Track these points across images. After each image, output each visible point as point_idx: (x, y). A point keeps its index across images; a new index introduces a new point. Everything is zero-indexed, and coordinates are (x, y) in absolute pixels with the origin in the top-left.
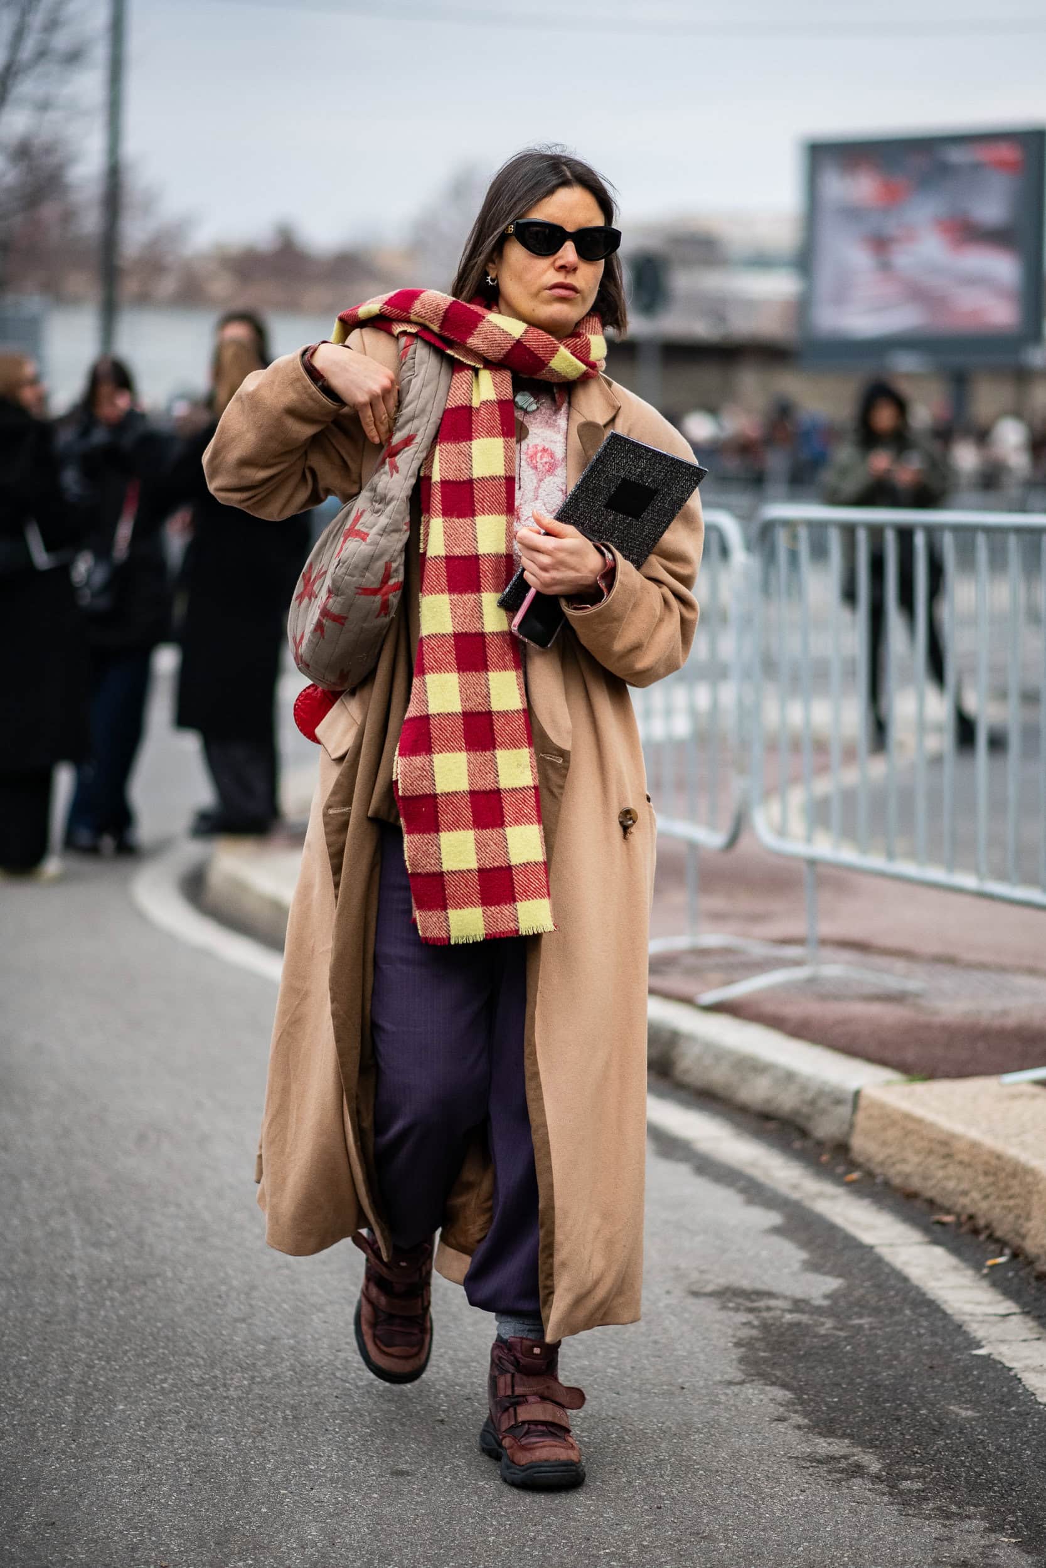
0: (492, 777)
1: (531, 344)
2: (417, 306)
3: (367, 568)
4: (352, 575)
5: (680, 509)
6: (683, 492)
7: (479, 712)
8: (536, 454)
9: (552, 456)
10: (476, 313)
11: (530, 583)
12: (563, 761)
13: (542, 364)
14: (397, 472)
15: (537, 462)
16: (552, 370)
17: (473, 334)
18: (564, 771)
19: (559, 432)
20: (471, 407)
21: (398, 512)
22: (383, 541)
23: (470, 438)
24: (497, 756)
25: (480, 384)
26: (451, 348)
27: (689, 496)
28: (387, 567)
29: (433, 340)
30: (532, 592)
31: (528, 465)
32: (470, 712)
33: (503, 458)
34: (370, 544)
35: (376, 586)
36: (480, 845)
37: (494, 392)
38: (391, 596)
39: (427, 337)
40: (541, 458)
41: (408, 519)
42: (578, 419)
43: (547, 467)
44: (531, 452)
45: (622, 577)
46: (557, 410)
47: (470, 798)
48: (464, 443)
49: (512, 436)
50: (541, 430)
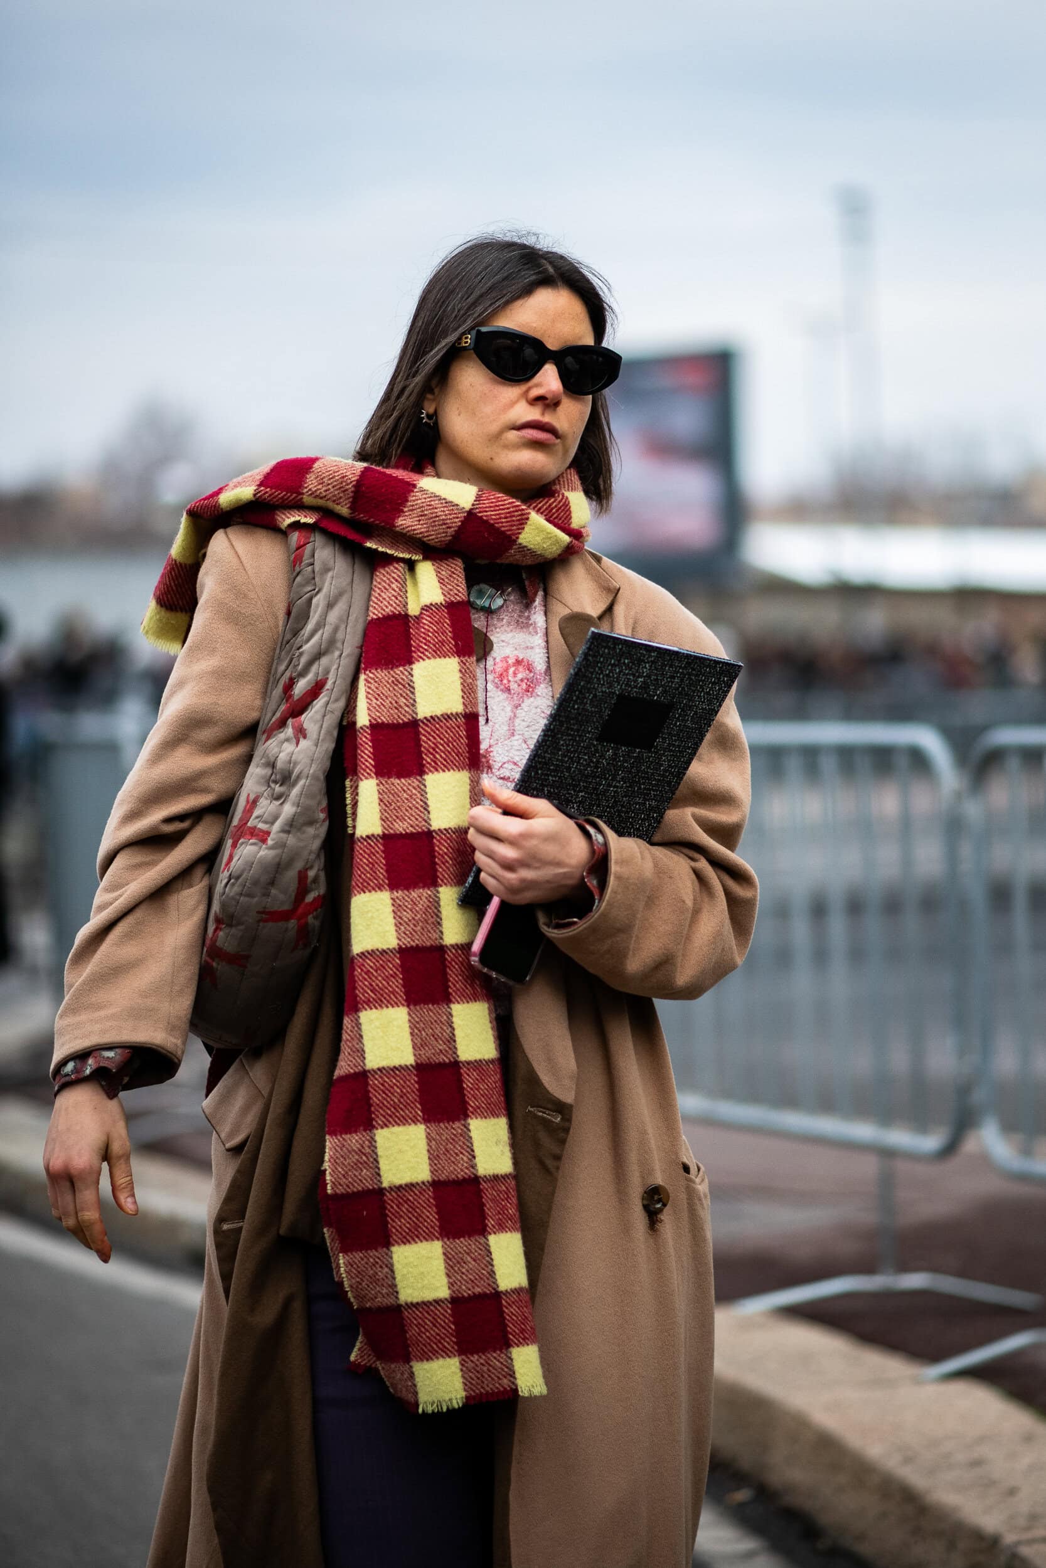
0: (465, 1158)
1: (490, 515)
2: (311, 482)
3: (272, 883)
4: (250, 895)
5: (710, 726)
6: (710, 702)
7: (440, 1063)
8: (507, 670)
9: (529, 668)
10: (402, 481)
11: (490, 889)
12: (562, 1119)
13: (507, 540)
14: (305, 737)
15: (509, 681)
16: (523, 549)
17: (403, 511)
18: (562, 1135)
19: (537, 633)
20: (407, 616)
21: (310, 796)
22: (291, 840)
23: (409, 661)
24: (471, 1127)
25: (418, 580)
26: (370, 536)
27: (720, 706)
28: (302, 876)
29: (343, 531)
30: (495, 901)
31: (497, 687)
32: (427, 1064)
33: (459, 687)
34: (271, 848)
35: (286, 907)
36: (452, 1263)
37: (440, 591)
38: (310, 919)
39: (333, 527)
40: (515, 674)
41: (324, 804)
42: (561, 611)
43: (524, 686)
44: (499, 669)
45: (618, 869)
46: (528, 605)
47: (434, 1192)
48: (401, 669)
49: (470, 655)
50: (510, 635)
